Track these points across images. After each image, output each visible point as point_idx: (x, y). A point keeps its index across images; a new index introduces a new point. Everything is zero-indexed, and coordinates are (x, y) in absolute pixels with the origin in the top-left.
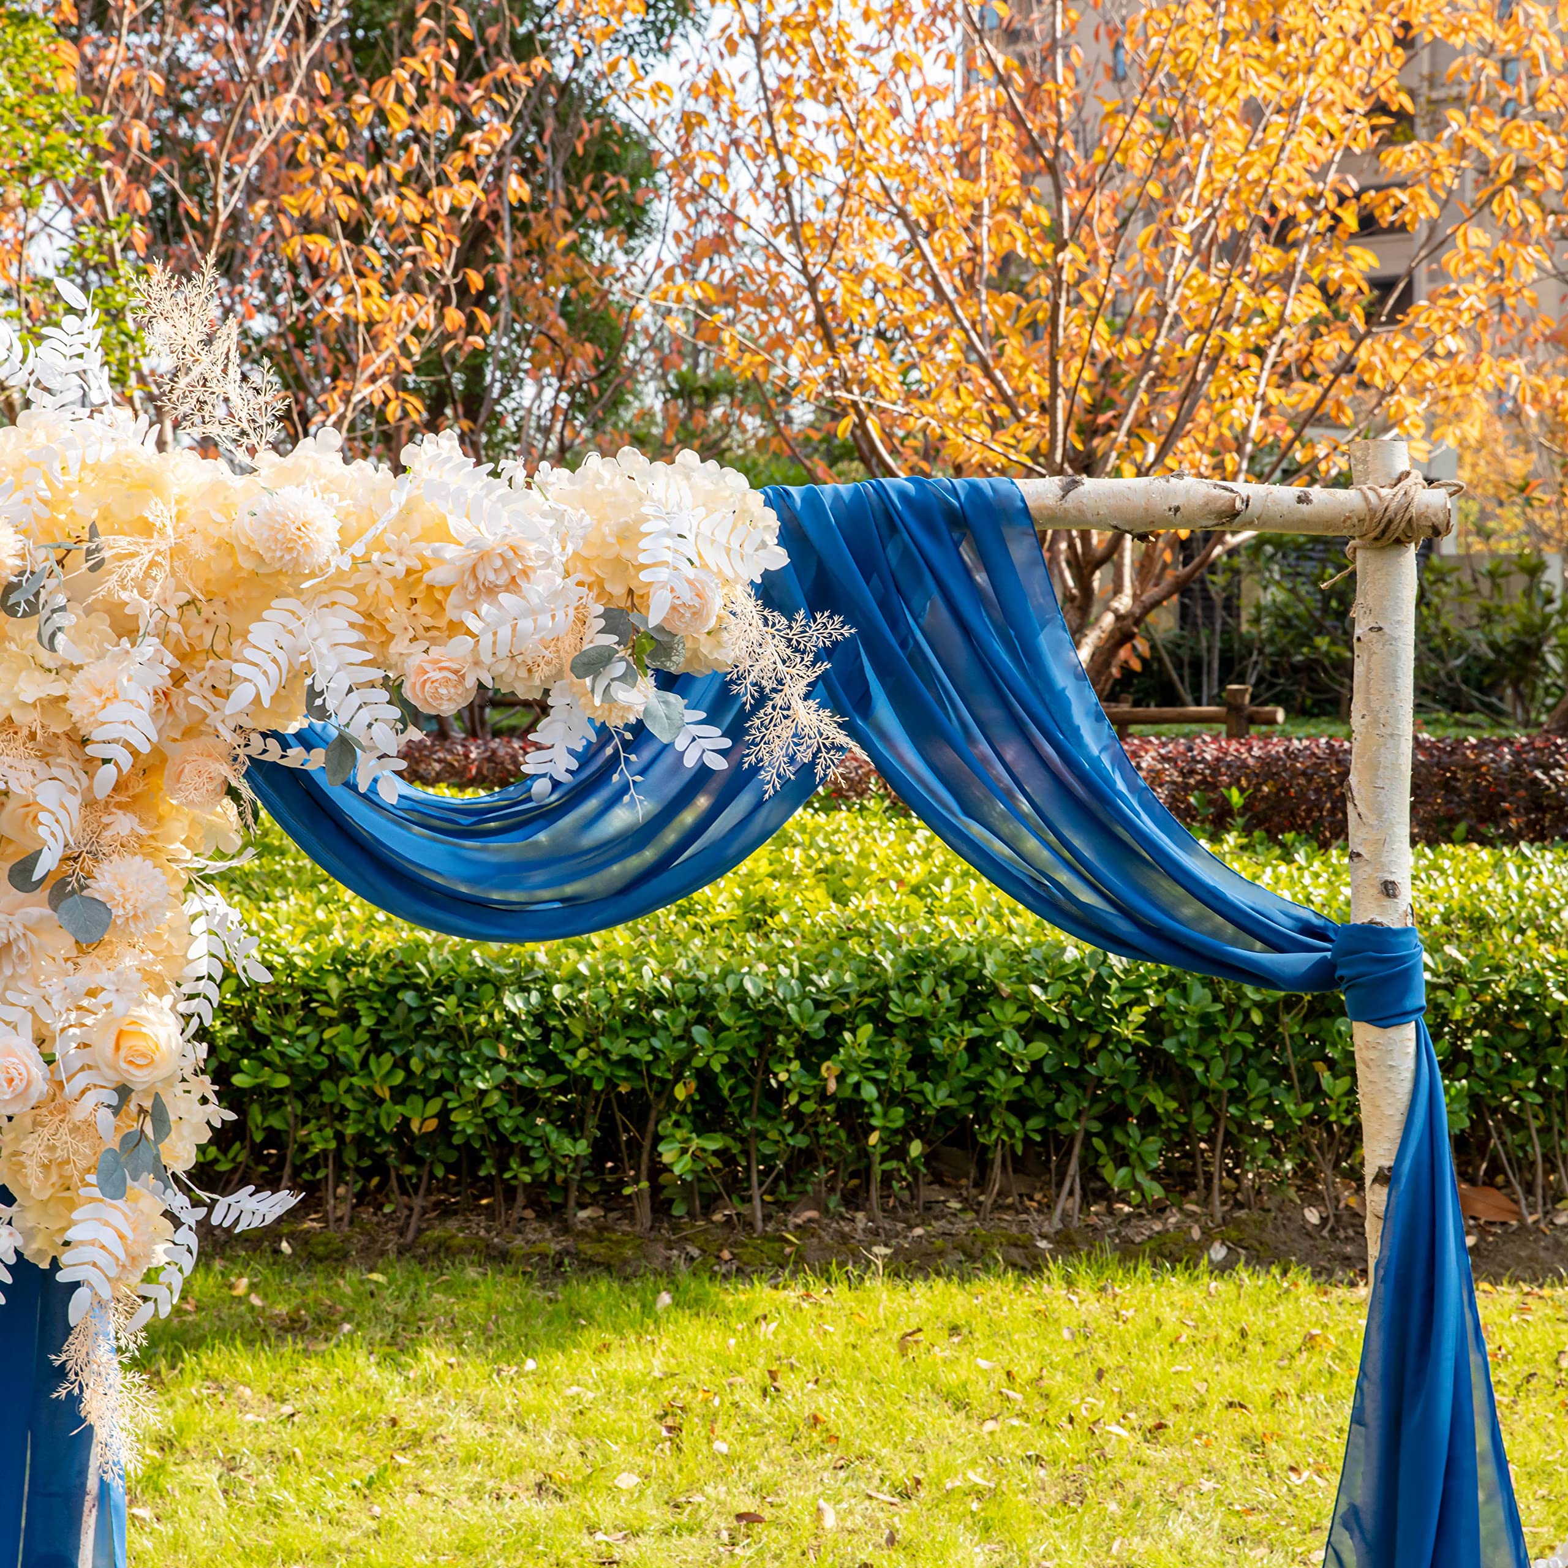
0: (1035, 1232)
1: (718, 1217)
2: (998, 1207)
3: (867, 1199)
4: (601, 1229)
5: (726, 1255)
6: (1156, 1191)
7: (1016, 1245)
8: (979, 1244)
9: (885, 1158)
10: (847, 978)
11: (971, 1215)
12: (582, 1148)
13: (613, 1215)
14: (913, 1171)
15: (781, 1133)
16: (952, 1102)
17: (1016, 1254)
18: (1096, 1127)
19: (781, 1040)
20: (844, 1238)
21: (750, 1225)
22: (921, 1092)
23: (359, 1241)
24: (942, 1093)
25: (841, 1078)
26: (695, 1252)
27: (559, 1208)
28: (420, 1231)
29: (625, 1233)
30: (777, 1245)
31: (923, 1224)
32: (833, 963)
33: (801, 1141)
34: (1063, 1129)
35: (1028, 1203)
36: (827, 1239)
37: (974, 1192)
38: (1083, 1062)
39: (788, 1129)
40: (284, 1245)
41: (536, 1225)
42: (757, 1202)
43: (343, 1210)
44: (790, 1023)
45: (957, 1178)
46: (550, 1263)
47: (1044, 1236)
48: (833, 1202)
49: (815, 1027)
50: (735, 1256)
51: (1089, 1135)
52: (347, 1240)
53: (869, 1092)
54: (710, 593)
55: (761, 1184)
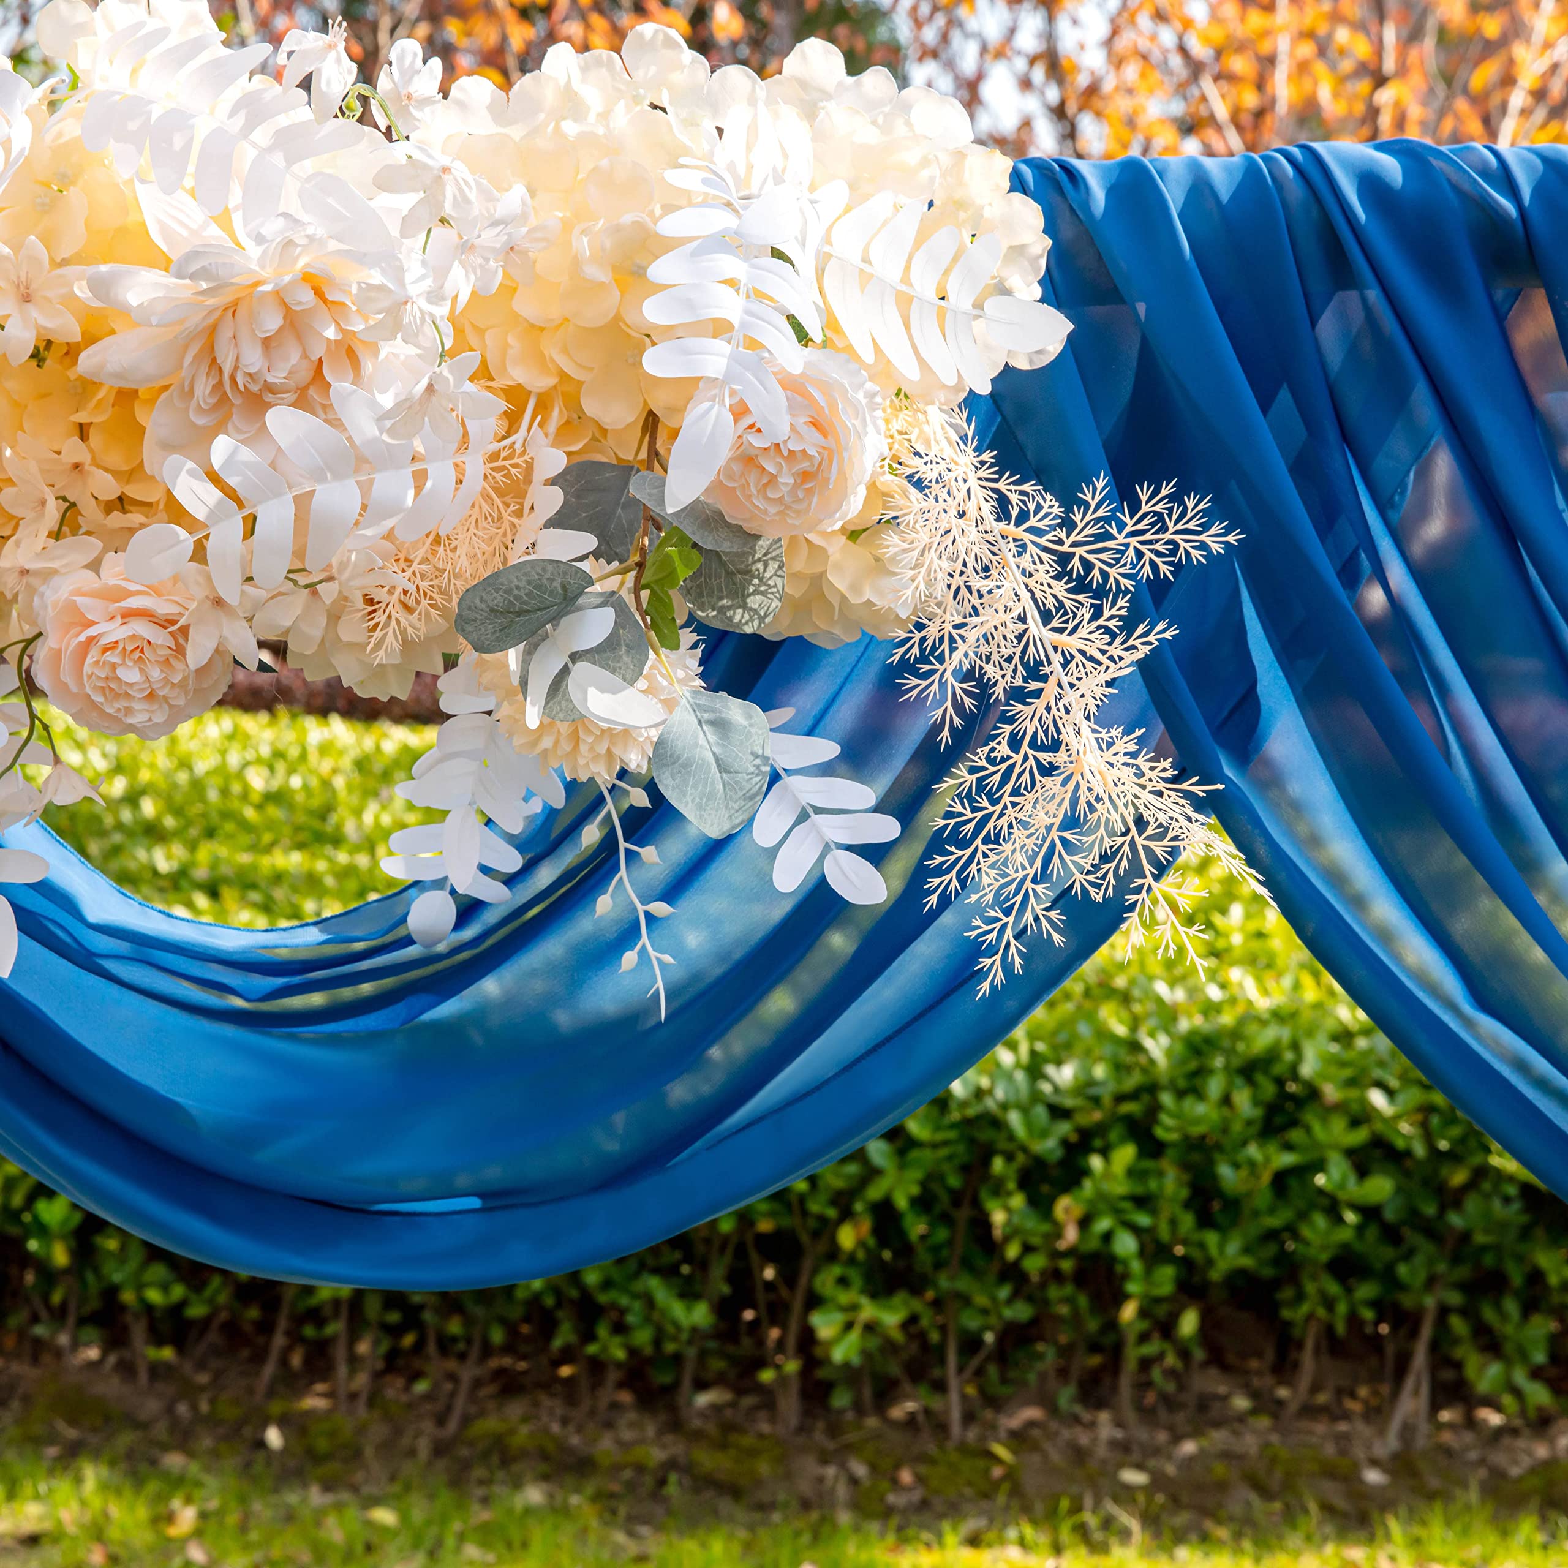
0: (1362, 1455)
1: (899, 1411)
2: (1309, 1411)
3: (1115, 1389)
4: (729, 1428)
5: (906, 1477)
6: (1539, 1395)
7: (1332, 1477)
8: (1278, 1474)
9: (1144, 1338)
10: (1100, 1071)
11: (1264, 1422)
12: (700, 1315)
13: (748, 1401)
14: (1184, 1354)
15: (994, 1299)
16: (1247, 1262)
17: (1333, 1491)
18: (1455, 1298)
19: (998, 1165)
20: (1079, 1455)
21: (941, 1428)
22: (1202, 1246)
23: (379, 1431)
24: (1233, 1247)
25: (1085, 1223)
26: (860, 1470)
27: (670, 1390)
28: (466, 1421)
29: (761, 1436)
30: (981, 1463)
31: (1196, 1433)
32: (1079, 1048)
33: (1021, 1312)
34: (1407, 1301)
35: (1349, 1404)
36: (1055, 1457)
37: (1269, 1380)
38: (1442, 1210)
39: (1004, 1292)
40: (274, 1437)
41: (632, 1415)
42: (954, 1397)
43: (362, 1380)
44: (1011, 1137)
45: (1244, 1357)
46: (648, 1479)
47: (1374, 1463)
48: (1066, 1396)
49: (1048, 1146)
50: (920, 1479)
51: (1444, 1311)
52: (361, 1430)
53: (1126, 1245)
54: (851, 422)
55: (961, 1370)
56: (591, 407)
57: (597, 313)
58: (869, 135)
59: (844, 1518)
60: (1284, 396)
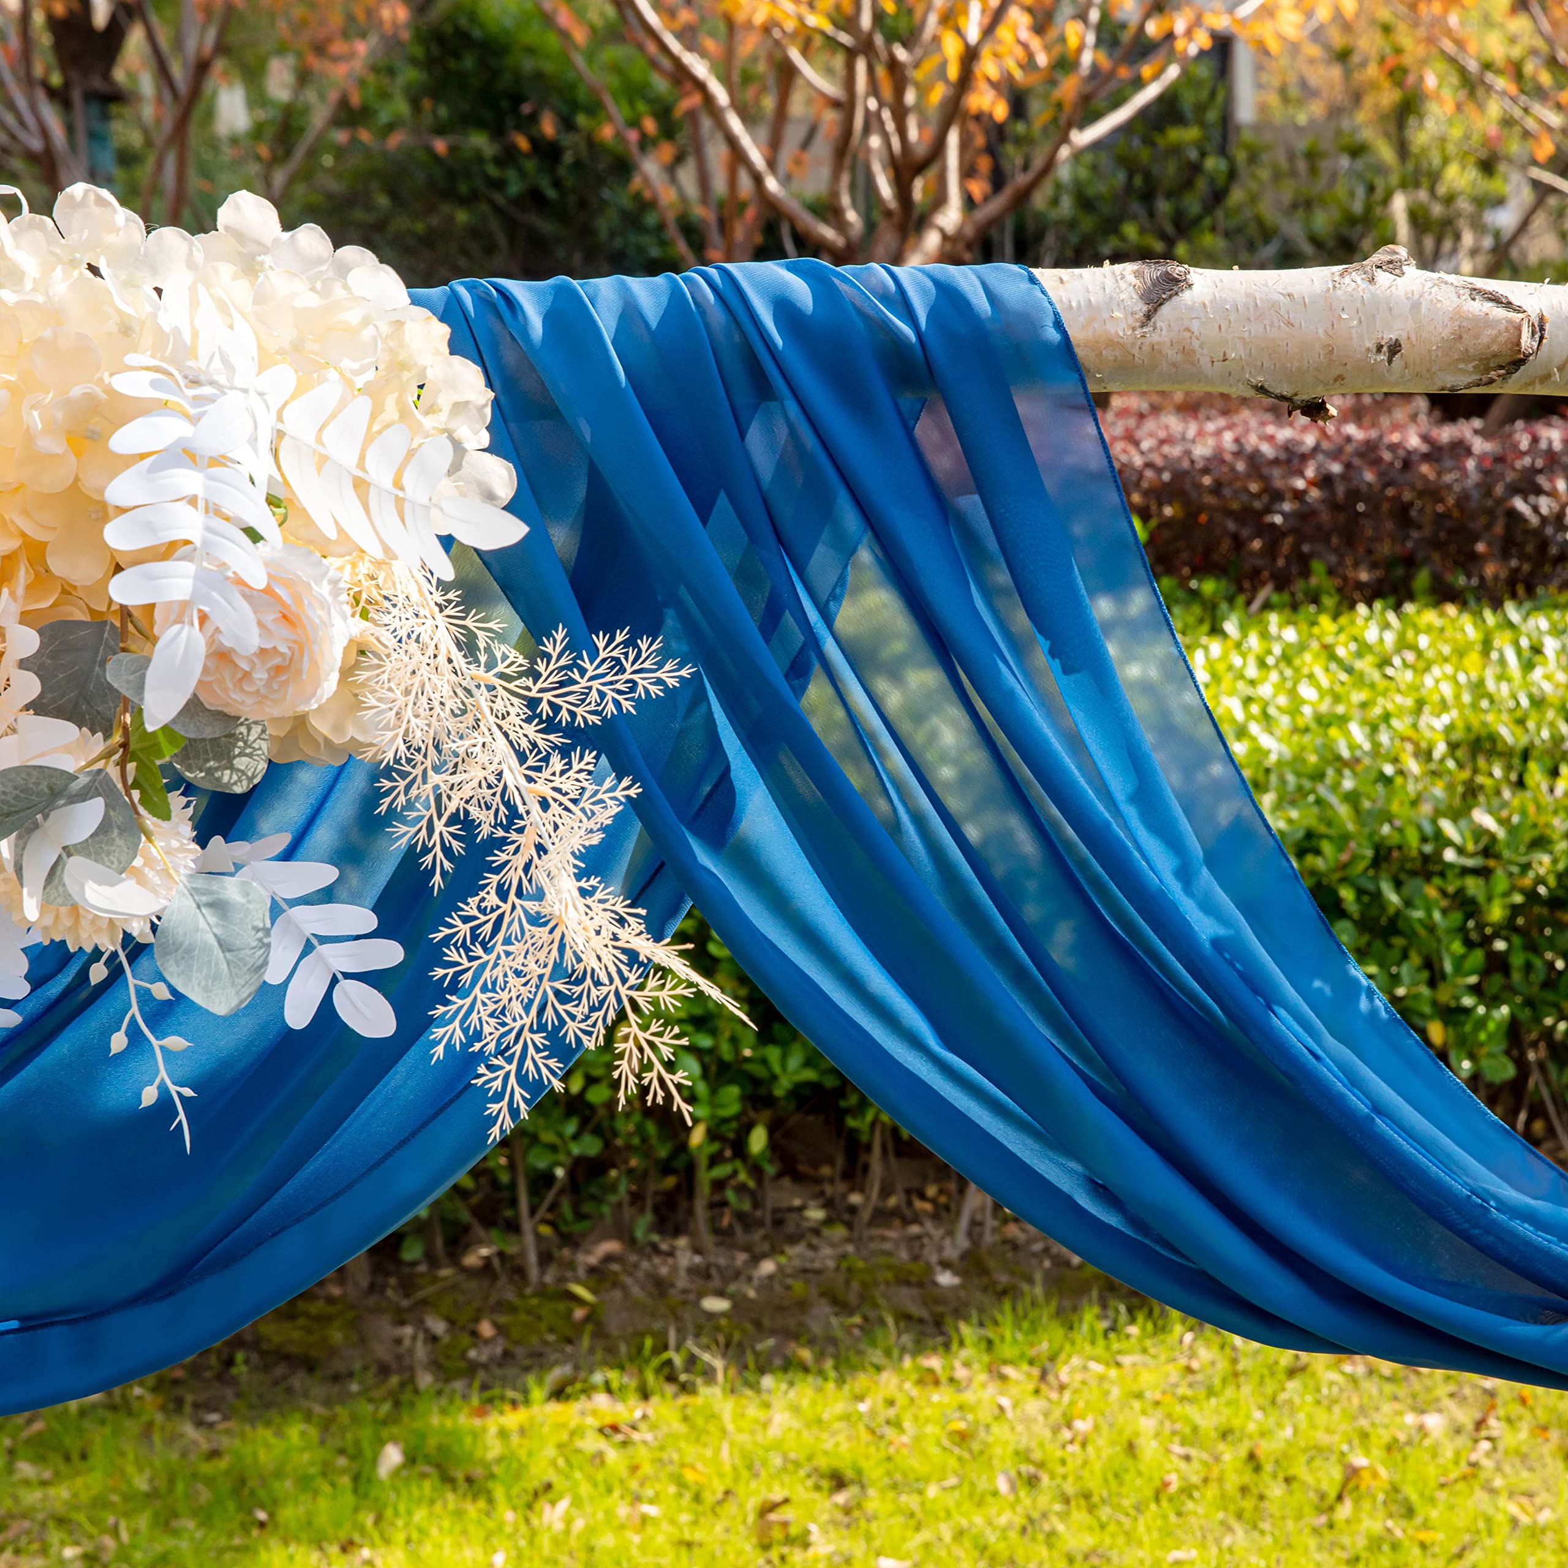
0: (934, 1259)
1: (471, 1260)
2: (882, 1217)
3: (690, 1212)
5: (486, 1329)
7: (908, 1283)
8: (855, 1286)
9: (715, 1160)
11: (839, 1232)
14: (756, 1171)
15: (560, 1135)
16: (809, 1075)
17: (907, 1297)
20: (660, 1286)
21: (519, 1272)
22: (764, 1062)
24: (795, 1061)
26: (438, 1326)
29: (330, 1300)
30: (562, 1306)
31: (774, 1251)
33: (590, 1146)
35: (919, 1204)
36: (636, 1291)
37: (841, 1187)
39: (571, 1127)
42: (529, 1239)
45: (816, 1165)
46: (213, 1360)
47: (946, 1265)
48: (642, 1226)
50: (500, 1329)
53: (689, 1069)
54: (316, 615)
55: (533, 1211)
56: (57, 565)
57: (56, 479)
58: (310, 300)
59: (425, 1380)
60: (722, 500)
